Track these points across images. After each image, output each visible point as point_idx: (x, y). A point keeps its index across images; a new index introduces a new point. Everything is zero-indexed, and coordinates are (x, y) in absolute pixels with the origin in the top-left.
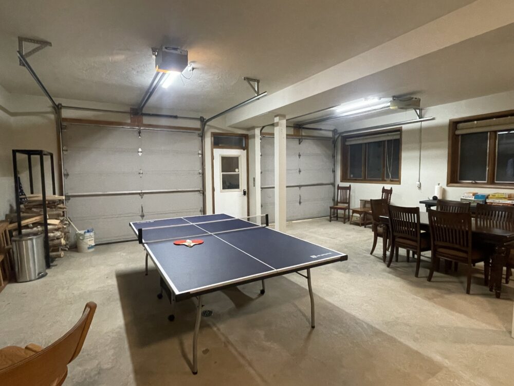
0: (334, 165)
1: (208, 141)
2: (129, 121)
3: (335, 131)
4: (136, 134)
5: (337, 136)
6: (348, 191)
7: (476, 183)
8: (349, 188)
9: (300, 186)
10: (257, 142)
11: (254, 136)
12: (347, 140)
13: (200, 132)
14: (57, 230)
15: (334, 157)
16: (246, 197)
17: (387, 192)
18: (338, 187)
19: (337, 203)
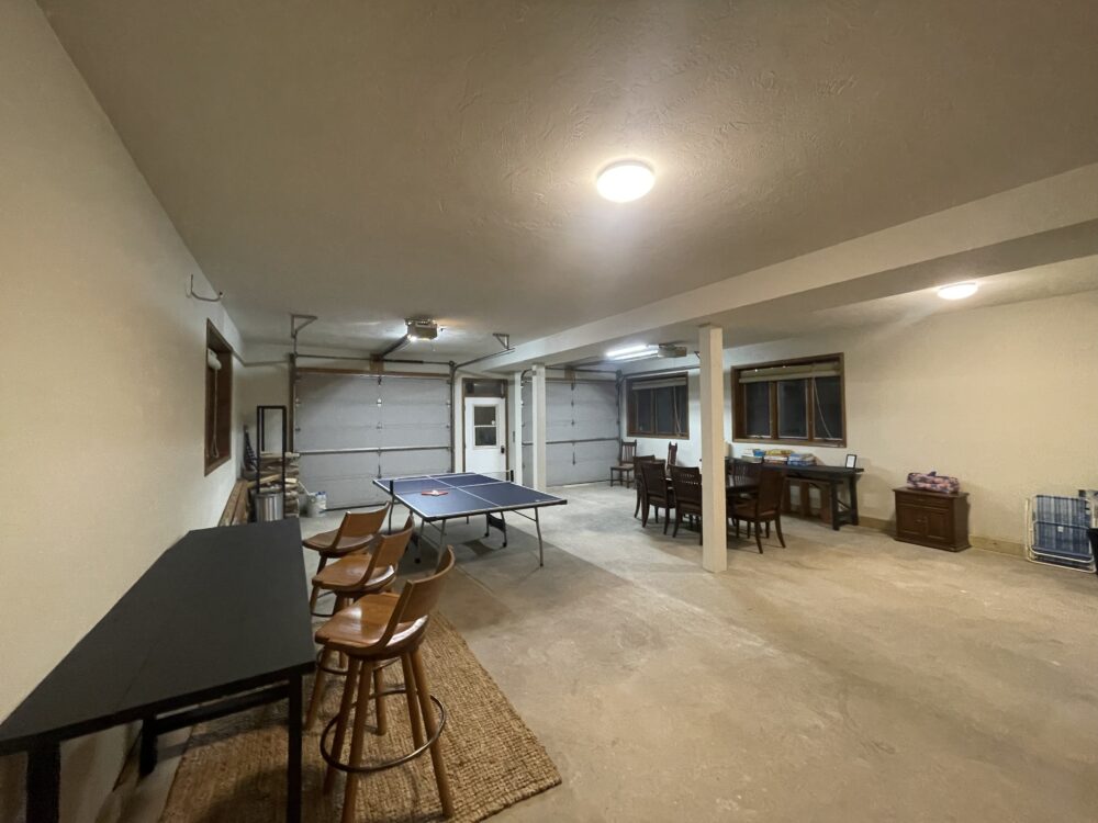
0: (619, 415)
1: (459, 389)
2: (368, 368)
3: (618, 373)
4: (376, 383)
5: (621, 379)
6: (634, 447)
7: (762, 438)
8: (635, 444)
9: (573, 442)
10: (518, 389)
11: (513, 382)
12: (634, 384)
13: (448, 378)
14: (294, 489)
15: (618, 404)
16: (504, 456)
17: (673, 449)
18: (623, 443)
19: (621, 463)
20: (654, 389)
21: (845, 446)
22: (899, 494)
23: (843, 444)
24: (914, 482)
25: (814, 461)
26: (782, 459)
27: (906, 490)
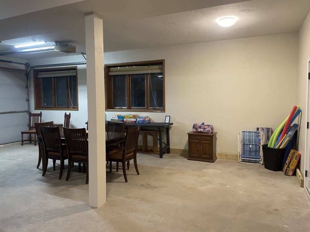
0: (28, 94)
3: (27, 65)
5: (29, 70)
6: (39, 117)
7: (122, 108)
8: (40, 115)
12: (39, 73)
15: (27, 87)
17: (67, 117)
18: (31, 115)
19: (30, 128)
20: (54, 77)
21: (164, 112)
22: (190, 135)
23: (163, 110)
24: (196, 129)
25: (149, 120)
26: (134, 120)
27: (192, 133)
